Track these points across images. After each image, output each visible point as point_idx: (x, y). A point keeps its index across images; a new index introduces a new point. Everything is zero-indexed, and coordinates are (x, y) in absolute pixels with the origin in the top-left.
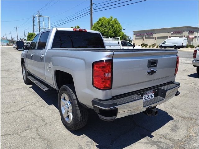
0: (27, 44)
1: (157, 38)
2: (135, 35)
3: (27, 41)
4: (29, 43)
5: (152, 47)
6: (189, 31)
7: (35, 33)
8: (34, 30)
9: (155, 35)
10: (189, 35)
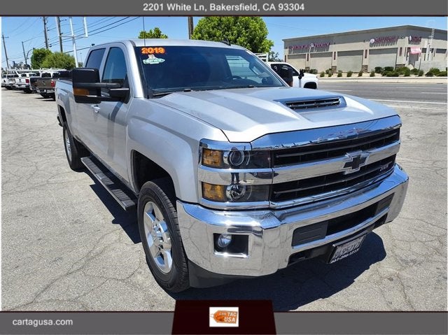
0: (34, 75)
1: (338, 56)
2: (288, 50)
3: (33, 70)
4: (38, 74)
5: (327, 75)
6: (410, 37)
7: (50, 49)
8: (46, 42)
9: (334, 48)
10: (410, 46)
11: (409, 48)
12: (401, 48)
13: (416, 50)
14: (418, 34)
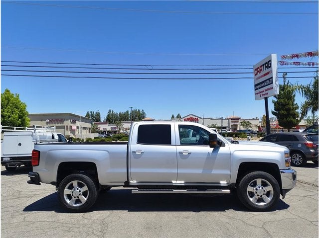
6: (71, 120)
11: (71, 126)
12: (67, 126)
13: (74, 127)
14: (74, 118)
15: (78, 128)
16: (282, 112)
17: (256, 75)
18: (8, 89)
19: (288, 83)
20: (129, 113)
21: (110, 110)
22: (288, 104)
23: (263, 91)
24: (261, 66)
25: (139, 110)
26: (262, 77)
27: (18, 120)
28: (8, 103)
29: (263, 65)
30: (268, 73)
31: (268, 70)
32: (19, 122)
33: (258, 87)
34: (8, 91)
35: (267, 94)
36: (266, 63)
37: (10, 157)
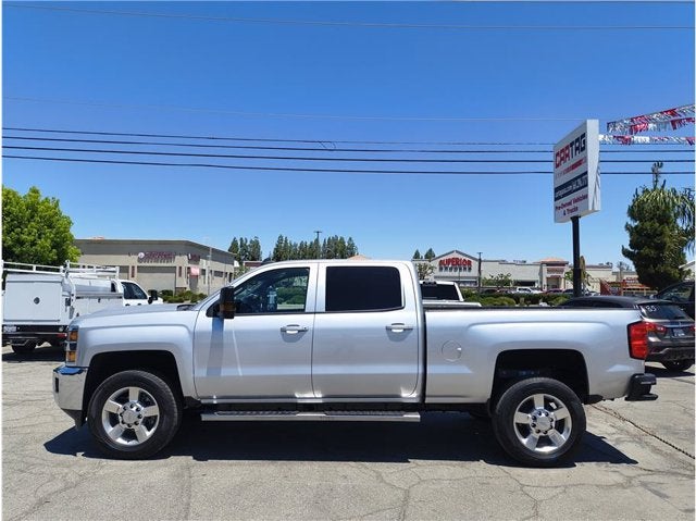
6: (190, 255)
10: (190, 265)
11: (189, 268)
12: (180, 268)
13: (195, 270)
14: (197, 252)
15: (203, 271)
16: (645, 251)
17: (557, 166)
18: (38, 188)
19: (663, 187)
20: (321, 243)
21: (281, 237)
22: (662, 233)
23: (570, 204)
24: (567, 148)
25: (342, 239)
26: (568, 170)
27: (50, 252)
28: (32, 217)
29: (571, 145)
30: (579, 163)
31: (579, 156)
32: (53, 255)
33: (561, 193)
34: (36, 191)
35: (576, 209)
36: (577, 140)
37: (17, 326)
